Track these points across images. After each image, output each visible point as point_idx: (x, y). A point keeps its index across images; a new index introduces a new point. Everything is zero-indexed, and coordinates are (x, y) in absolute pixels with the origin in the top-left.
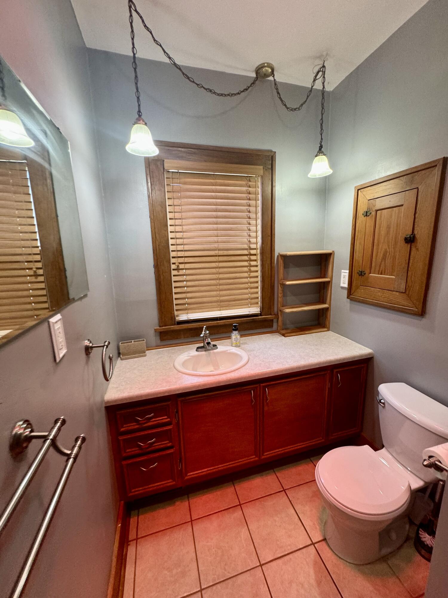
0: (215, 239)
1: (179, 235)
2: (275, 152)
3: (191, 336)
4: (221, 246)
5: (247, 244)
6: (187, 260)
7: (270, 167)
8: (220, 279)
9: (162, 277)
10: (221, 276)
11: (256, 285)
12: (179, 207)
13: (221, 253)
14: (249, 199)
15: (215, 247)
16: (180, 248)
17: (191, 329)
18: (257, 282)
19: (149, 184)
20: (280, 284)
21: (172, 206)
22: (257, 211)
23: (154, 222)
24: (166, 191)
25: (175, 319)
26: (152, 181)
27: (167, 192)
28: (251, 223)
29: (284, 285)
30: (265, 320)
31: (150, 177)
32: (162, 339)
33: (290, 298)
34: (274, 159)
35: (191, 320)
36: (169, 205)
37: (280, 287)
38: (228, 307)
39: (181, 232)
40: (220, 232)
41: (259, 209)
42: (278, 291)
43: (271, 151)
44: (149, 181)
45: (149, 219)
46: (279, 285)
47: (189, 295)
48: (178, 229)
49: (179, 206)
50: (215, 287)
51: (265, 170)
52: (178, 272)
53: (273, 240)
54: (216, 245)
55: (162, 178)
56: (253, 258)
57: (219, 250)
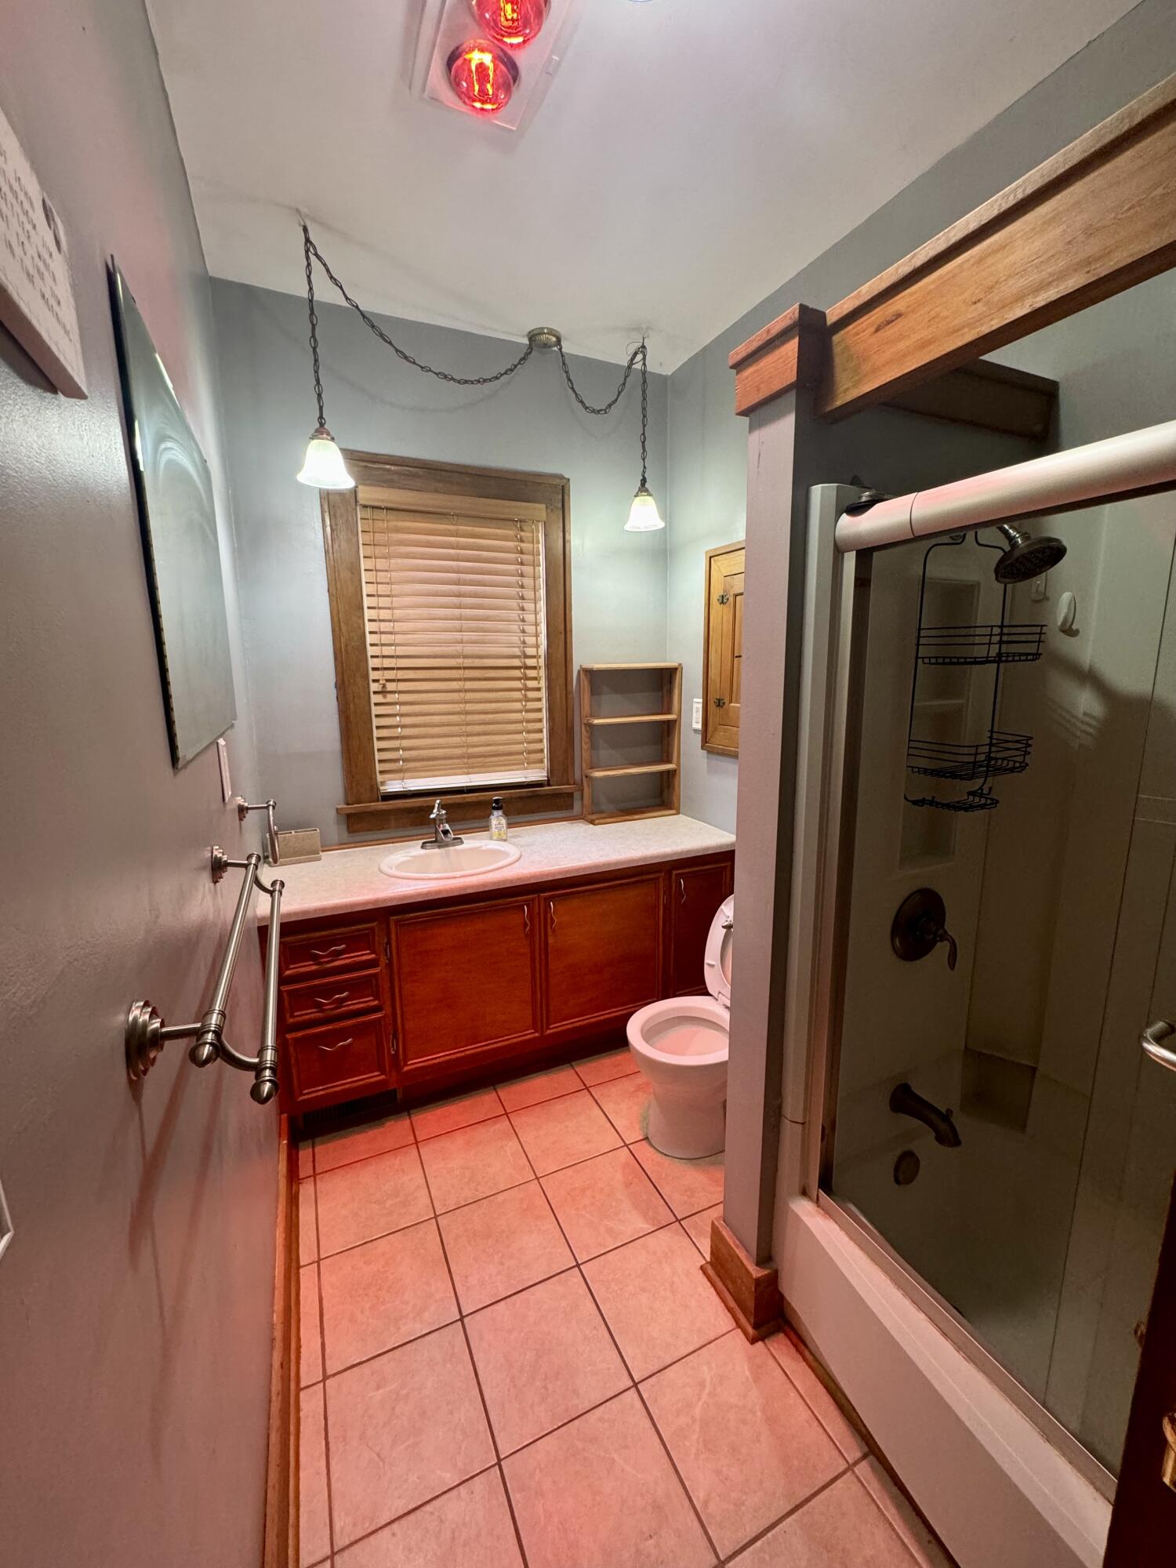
0: (458, 636)
1: (384, 626)
2: (569, 480)
3: (411, 825)
4: (470, 649)
5: (519, 647)
6: (401, 674)
7: (560, 505)
8: (467, 713)
9: (352, 706)
10: (469, 707)
11: (538, 726)
12: (386, 573)
13: (468, 662)
14: (522, 564)
15: (457, 651)
16: (387, 651)
17: (410, 811)
18: (540, 720)
19: (328, 529)
20: (585, 724)
21: (372, 570)
22: (537, 586)
23: (337, 602)
24: (361, 542)
25: (378, 790)
26: (333, 523)
27: (363, 544)
28: (526, 608)
29: (591, 726)
30: (557, 795)
31: (330, 515)
32: (351, 830)
33: (604, 753)
34: (566, 491)
35: (410, 791)
36: (366, 570)
37: (583, 728)
38: (484, 768)
39: (390, 621)
40: (465, 624)
41: (542, 582)
42: (581, 735)
43: (561, 477)
44: (328, 522)
45: (327, 594)
46: (583, 726)
47: (405, 743)
48: (384, 614)
49: (387, 571)
50: (457, 728)
51: (549, 511)
52: (385, 697)
53: (568, 640)
54: (459, 648)
55: (352, 517)
56: (531, 673)
57: (465, 657)
